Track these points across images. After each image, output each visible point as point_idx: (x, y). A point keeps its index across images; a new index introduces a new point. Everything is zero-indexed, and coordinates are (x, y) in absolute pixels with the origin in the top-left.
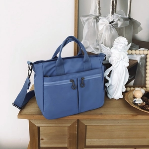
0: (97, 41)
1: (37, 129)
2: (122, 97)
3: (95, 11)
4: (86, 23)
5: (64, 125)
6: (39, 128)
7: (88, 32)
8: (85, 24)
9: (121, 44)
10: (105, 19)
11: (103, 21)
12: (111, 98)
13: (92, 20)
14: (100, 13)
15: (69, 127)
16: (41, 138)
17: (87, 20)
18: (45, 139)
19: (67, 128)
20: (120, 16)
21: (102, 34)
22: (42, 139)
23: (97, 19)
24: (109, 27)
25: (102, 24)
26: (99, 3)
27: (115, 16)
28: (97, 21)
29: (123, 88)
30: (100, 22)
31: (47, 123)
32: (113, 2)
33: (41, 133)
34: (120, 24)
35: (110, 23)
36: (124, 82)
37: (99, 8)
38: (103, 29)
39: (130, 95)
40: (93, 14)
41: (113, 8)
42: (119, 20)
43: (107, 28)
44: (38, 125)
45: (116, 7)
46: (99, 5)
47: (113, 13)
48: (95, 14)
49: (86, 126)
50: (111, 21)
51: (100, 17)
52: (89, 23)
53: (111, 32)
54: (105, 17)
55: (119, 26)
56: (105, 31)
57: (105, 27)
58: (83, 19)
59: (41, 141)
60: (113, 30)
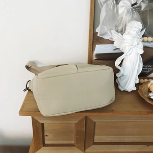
0: (116, 26)
1: (41, 126)
2: (135, 89)
5: (70, 122)
6: (43, 124)
9: (135, 29)
11: (124, 3)
15: (76, 124)
16: (45, 135)
18: (50, 136)
19: (74, 125)
21: (122, 18)
22: (47, 136)
24: (131, 10)
25: (122, 7)
29: (136, 79)
30: (120, 4)
33: (45, 129)
34: (143, 6)
35: (132, 5)
36: (137, 73)
38: (123, 12)
39: (144, 89)
42: (143, 1)
43: (128, 12)
44: (41, 122)
49: (95, 122)
50: (133, 2)
52: (107, 6)
53: (133, 16)
55: (142, 9)
56: (126, 15)
57: (126, 10)
59: (45, 137)
60: (135, 13)
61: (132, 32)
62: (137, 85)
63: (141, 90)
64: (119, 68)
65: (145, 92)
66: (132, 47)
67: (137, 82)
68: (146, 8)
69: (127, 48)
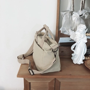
0: (71, 27)
1: (29, 84)
2: (82, 63)
3: (71, 8)
4: (65, 16)
5: (46, 82)
6: (30, 83)
7: (65, 22)
8: (63, 16)
9: (82, 28)
10: (77, 14)
11: (75, 15)
12: (75, 63)
13: (68, 14)
14: (73, 9)
15: (49, 83)
16: (31, 89)
17: (65, 14)
20: (87, 11)
21: (74, 23)
23: (72, 13)
24: (79, 18)
25: (74, 17)
26: (73, 3)
27: (83, 11)
28: (72, 15)
29: (83, 57)
30: (74, 15)
31: (35, 80)
32: (82, 2)
33: (31, 86)
34: (86, 16)
35: (80, 16)
37: (73, 6)
38: (75, 20)
39: (88, 63)
40: (69, 10)
41: (82, 6)
42: (86, 14)
44: (29, 81)
45: (84, 5)
46: (73, 4)
47: (82, 10)
48: (70, 10)
49: (60, 82)
50: (80, 14)
51: (73, 12)
52: (66, 16)
53: (80, 22)
54: (77, 12)
55: (86, 18)
56: (77, 21)
57: (77, 18)
58: (62, 13)
60: (82, 20)
61: (80, 30)
62: (84, 61)
63: (86, 63)
64: (73, 50)
65: (88, 65)
66: (81, 38)
67: (84, 59)
68: (87, 17)
69: (78, 39)
